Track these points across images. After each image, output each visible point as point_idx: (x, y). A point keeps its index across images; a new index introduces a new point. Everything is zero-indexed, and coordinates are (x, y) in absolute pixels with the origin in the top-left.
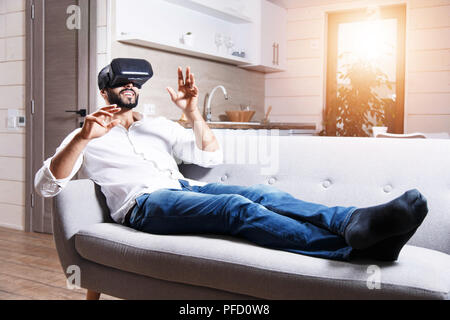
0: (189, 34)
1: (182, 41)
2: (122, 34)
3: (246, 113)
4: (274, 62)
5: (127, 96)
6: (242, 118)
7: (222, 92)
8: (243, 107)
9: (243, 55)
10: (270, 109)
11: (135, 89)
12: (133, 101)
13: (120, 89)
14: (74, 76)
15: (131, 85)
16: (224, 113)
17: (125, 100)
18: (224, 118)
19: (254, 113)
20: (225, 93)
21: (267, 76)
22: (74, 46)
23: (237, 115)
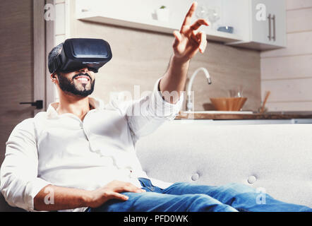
0: (163, 7)
1: (155, 16)
2: (83, 11)
3: (235, 100)
4: (269, 37)
5: (81, 82)
6: (231, 107)
7: (204, 75)
8: (233, 93)
9: (230, 30)
10: (268, 94)
11: (91, 73)
12: (88, 87)
13: (73, 74)
14: (30, 62)
15: (86, 70)
16: (208, 101)
17: (79, 87)
18: (208, 107)
19: (245, 99)
20: (208, 76)
21: (263, 55)
22: (29, 27)
23: (224, 103)
